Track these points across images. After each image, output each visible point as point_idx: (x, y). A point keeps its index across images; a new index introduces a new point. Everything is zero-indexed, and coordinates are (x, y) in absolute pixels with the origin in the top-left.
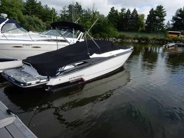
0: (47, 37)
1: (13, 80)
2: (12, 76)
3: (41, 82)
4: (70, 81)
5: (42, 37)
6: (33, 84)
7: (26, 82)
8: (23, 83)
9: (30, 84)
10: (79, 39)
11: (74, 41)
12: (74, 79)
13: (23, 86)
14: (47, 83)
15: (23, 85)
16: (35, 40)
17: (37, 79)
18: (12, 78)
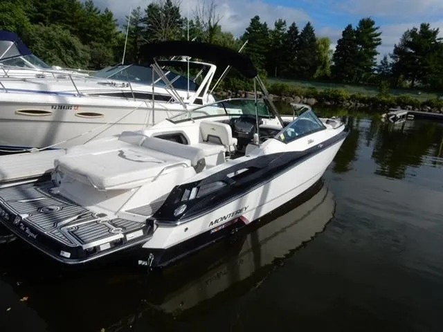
0: (120, 86)
1: (28, 231)
2: (24, 216)
3: (128, 239)
4: (210, 231)
7: (78, 244)
8: (67, 249)
9: (94, 251)
10: (201, 94)
12: (224, 221)
13: (71, 258)
14: (145, 242)
15: (68, 255)
16: (84, 94)
17: (115, 228)
18: (26, 224)
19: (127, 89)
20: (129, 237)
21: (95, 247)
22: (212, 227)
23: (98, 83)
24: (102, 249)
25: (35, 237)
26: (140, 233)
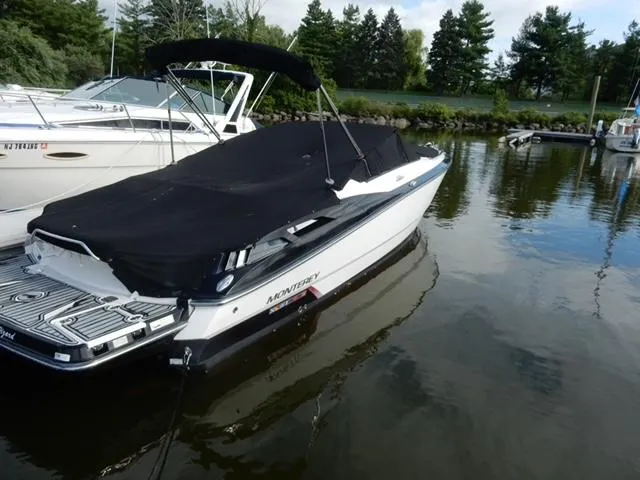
0: (110, 110)
3: (153, 329)
4: (268, 310)
5: (84, 108)
6: (117, 344)
7: (81, 341)
9: (105, 349)
10: (234, 118)
12: (288, 295)
13: (72, 361)
14: (178, 332)
16: (56, 124)
17: (132, 316)
19: (121, 116)
20: (154, 326)
21: (105, 345)
22: (271, 304)
23: (76, 108)
24: (116, 346)
25: (12, 337)
26: (170, 319)
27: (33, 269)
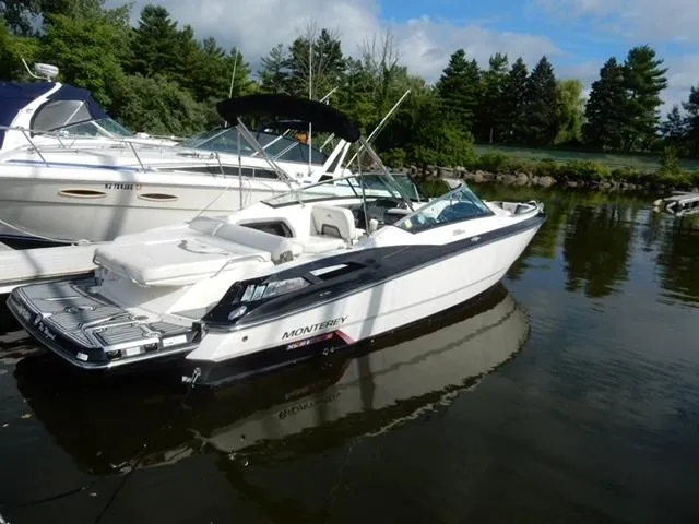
0: (206, 158)
2: (45, 315)
3: (165, 345)
5: (185, 155)
6: (130, 353)
7: (100, 345)
8: (85, 350)
9: (119, 354)
10: (331, 169)
11: (310, 175)
13: (89, 361)
14: (190, 351)
15: (85, 357)
16: (154, 169)
17: (151, 332)
18: (45, 324)
19: (214, 163)
20: (167, 342)
21: (119, 351)
22: (287, 340)
23: (179, 154)
24: (128, 354)
25: (53, 338)
26: (183, 339)
27: (94, 290)
